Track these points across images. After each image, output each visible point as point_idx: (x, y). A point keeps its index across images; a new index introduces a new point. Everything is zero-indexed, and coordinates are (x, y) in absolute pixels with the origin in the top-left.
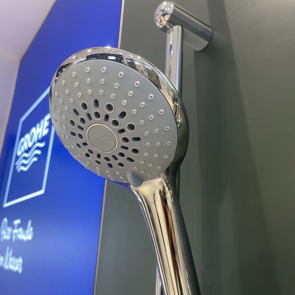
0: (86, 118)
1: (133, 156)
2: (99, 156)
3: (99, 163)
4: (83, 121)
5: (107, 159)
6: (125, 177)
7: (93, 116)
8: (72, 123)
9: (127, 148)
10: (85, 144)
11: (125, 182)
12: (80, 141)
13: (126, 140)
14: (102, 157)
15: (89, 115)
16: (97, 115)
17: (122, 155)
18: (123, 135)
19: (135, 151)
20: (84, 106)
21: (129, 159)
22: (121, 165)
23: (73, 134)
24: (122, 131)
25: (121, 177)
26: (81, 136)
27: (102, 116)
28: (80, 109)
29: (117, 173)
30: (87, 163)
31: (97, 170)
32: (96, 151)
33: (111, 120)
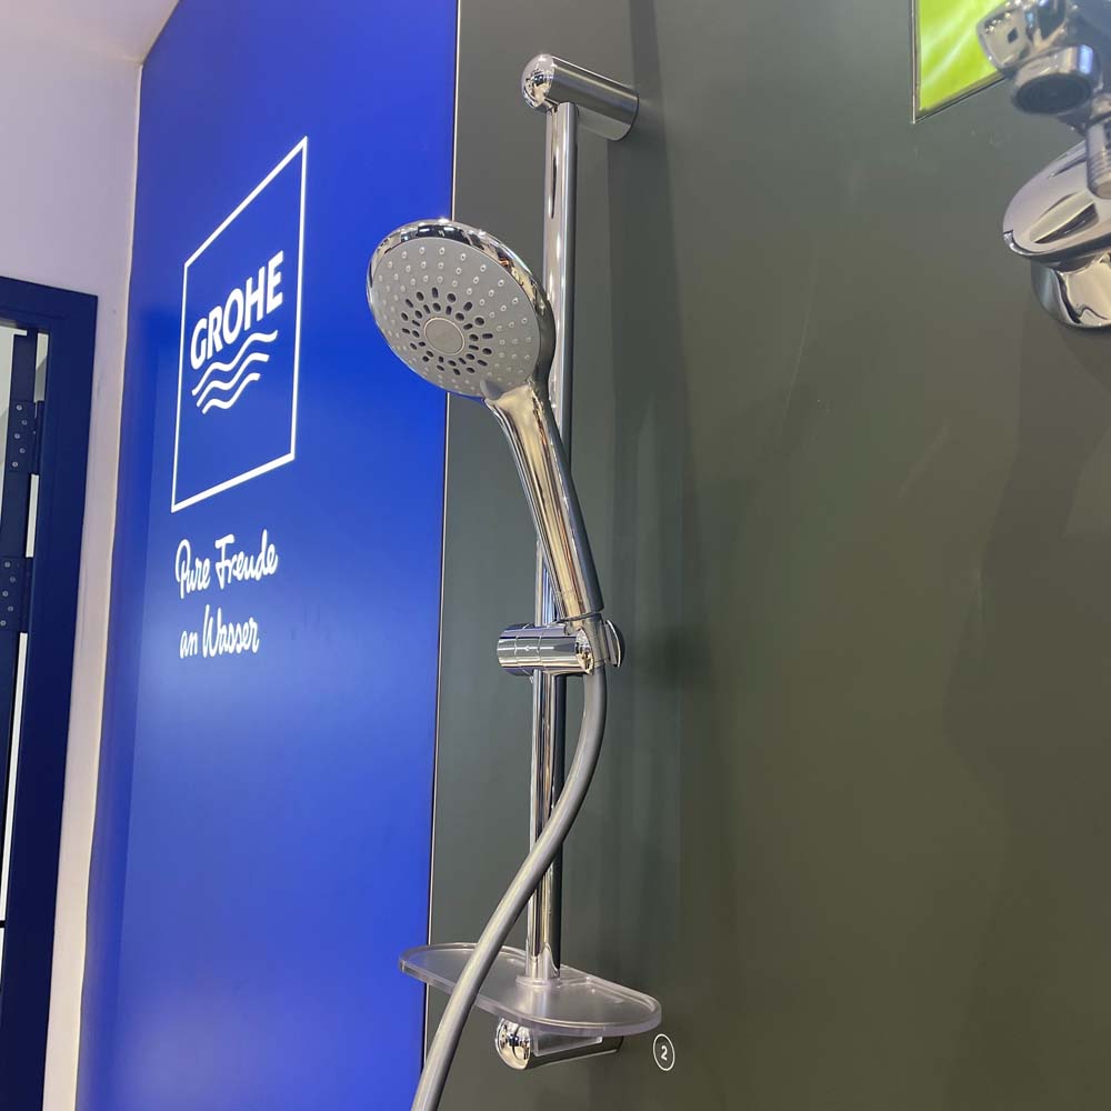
0: (423, 311)
1: (485, 358)
2: (441, 359)
3: (442, 369)
4: (419, 314)
5: (452, 363)
6: (478, 387)
7: (431, 308)
8: (405, 316)
9: (477, 348)
10: (423, 344)
11: (478, 395)
12: (416, 341)
13: (474, 337)
14: (446, 361)
15: (426, 307)
16: (437, 307)
17: (471, 357)
18: (471, 332)
19: (488, 351)
20: (420, 296)
21: (480, 362)
22: (471, 370)
23: (406, 331)
24: (470, 326)
25: (473, 388)
26: (416, 334)
27: (444, 309)
28: (415, 300)
29: (467, 382)
30: (425, 371)
31: (440, 380)
32: (438, 353)
33: (454, 313)
